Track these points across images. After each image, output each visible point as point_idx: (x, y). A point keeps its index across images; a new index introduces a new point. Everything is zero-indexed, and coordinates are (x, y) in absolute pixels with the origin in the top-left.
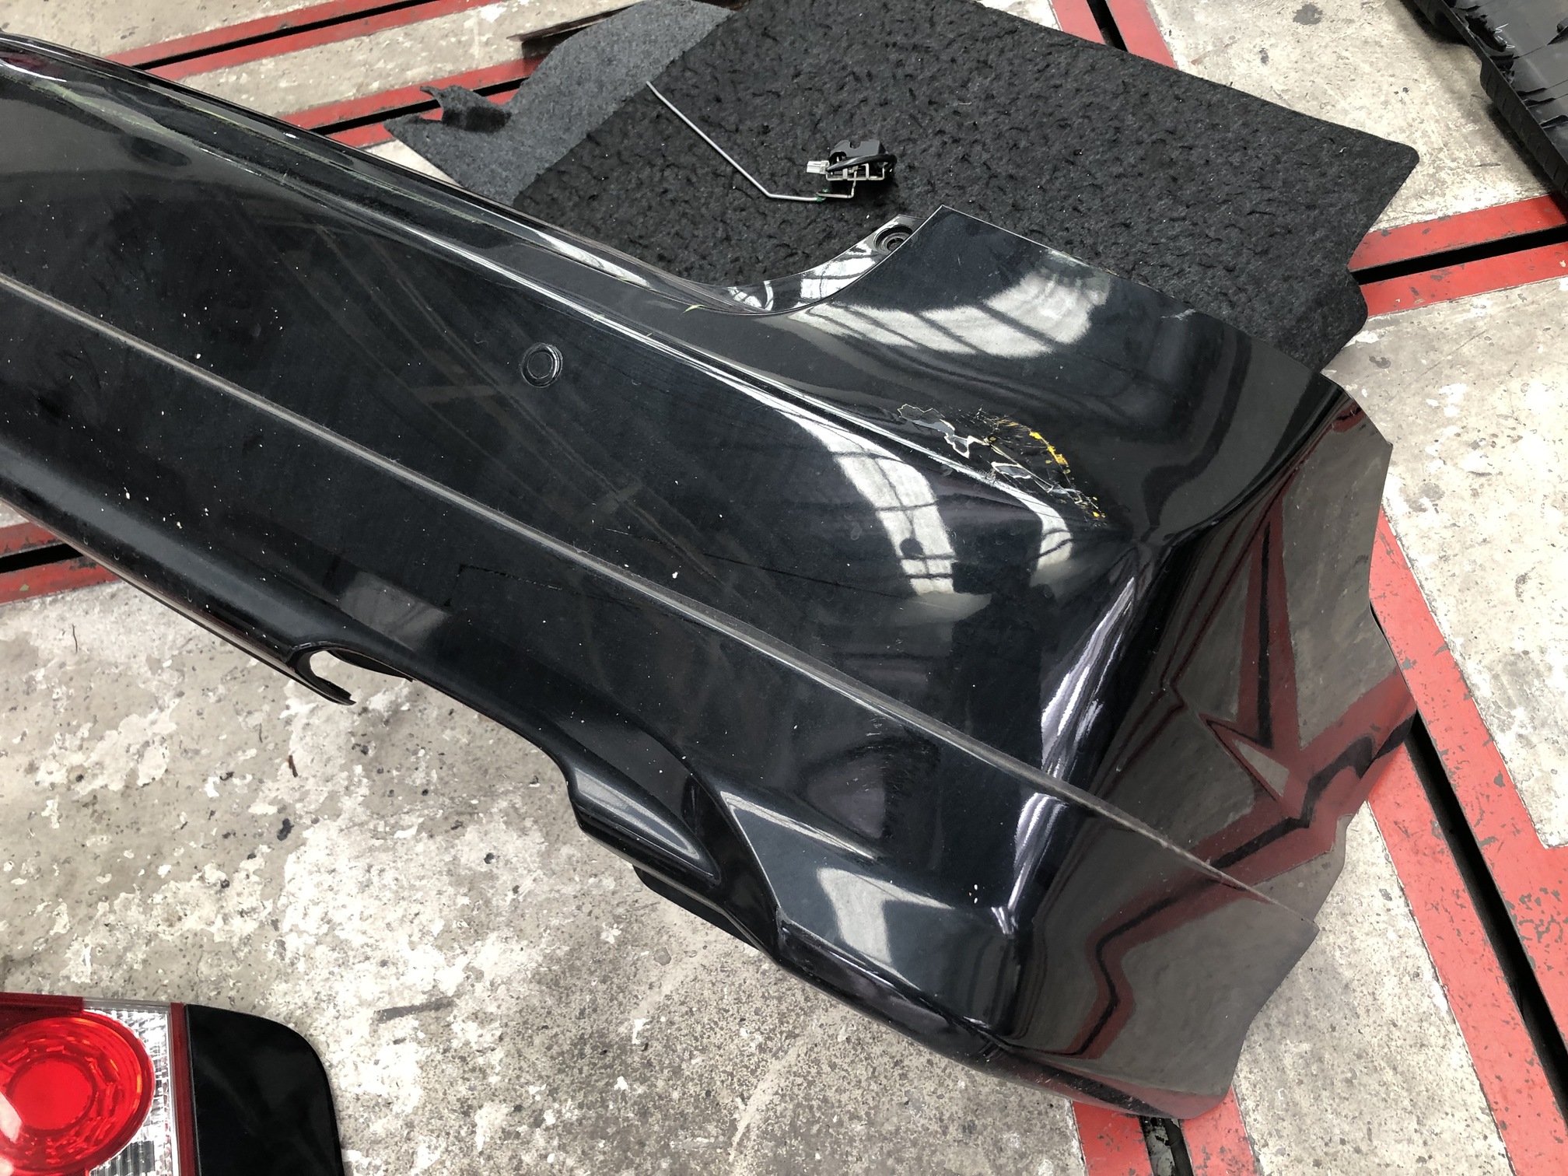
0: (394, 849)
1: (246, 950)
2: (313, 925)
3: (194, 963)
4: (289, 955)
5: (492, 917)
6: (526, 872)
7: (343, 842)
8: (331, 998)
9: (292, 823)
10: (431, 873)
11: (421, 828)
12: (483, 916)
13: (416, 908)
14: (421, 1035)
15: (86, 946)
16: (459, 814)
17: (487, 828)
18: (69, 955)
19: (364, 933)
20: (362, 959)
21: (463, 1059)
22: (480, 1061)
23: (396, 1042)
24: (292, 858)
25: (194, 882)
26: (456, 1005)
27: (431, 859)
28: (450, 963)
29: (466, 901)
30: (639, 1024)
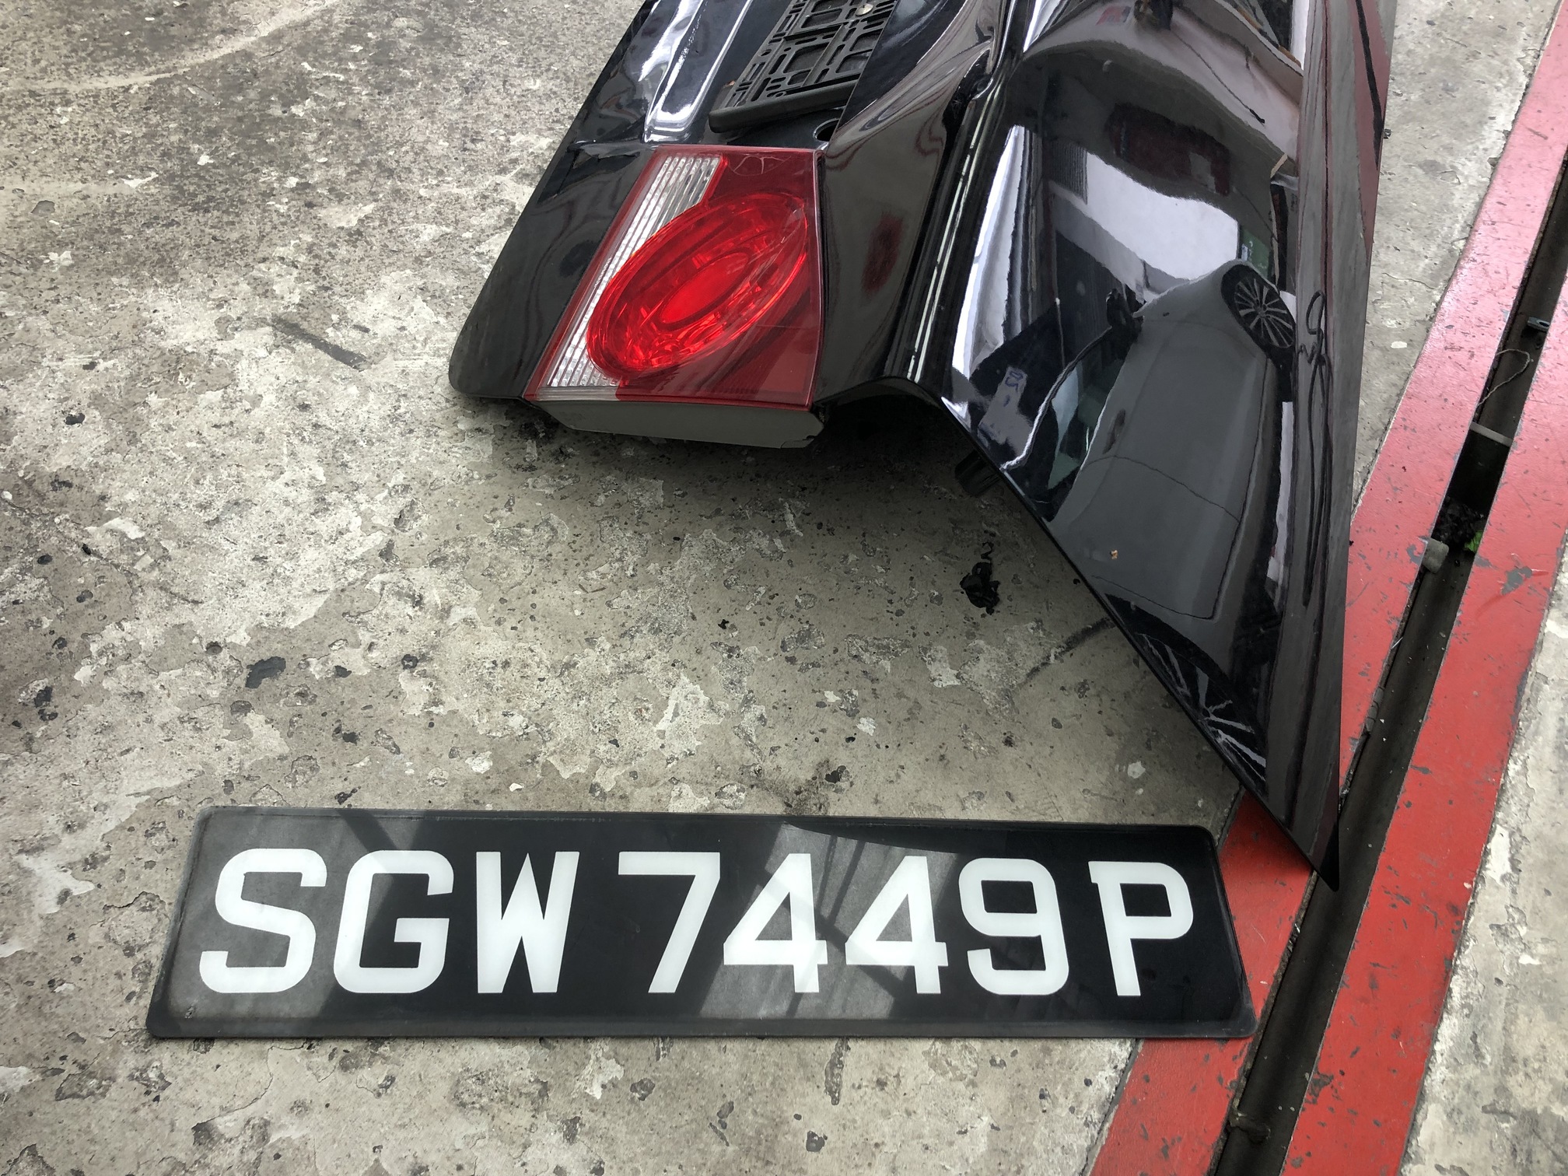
0: (161, 521)
1: (449, 551)
2: (345, 515)
3: (527, 588)
4: (402, 502)
5: (146, 362)
6: (59, 374)
7: (209, 586)
8: (394, 419)
9: (245, 674)
10: (154, 458)
11: (100, 518)
12: (155, 369)
13: (210, 434)
14: (335, 317)
15: (662, 734)
16: (41, 496)
17: (36, 454)
18: (695, 743)
19: (293, 454)
20: (322, 431)
21: (317, 271)
22: (302, 259)
23: (366, 330)
24: (291, 623)
25: (450, 702)
26: (274, 315)
27: (136, 472)
28: (238, 355)
29: (153, 399)
30: (134, 183)
